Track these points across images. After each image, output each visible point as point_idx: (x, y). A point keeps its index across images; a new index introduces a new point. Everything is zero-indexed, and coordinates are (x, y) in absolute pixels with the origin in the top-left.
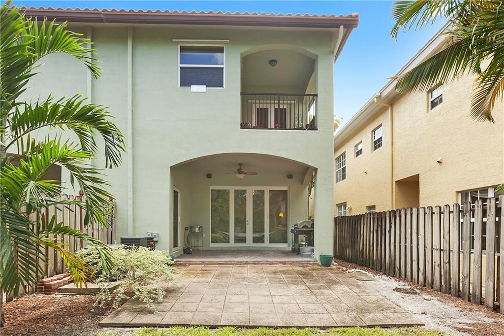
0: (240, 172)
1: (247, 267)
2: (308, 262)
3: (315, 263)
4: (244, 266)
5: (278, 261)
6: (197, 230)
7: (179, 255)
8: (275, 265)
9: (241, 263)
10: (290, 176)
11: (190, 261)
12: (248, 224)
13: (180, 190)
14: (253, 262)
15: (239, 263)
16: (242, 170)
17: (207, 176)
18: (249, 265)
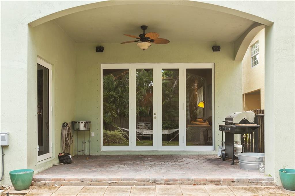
0: (143, 38)
1: (155, 190)
2: (257, 182)
3: (270, 183)
4: (149, 189)
5: (206, 180)
6: (82, 127)
7: (51, 165)
8: (202, 187)
9: (144, 182)
10: (216, 48)
11: (60, 180)
12: (155, 118)
13: (53, 65)
14: (166, 180)
15: (143, 183)
16: (146, 36)
17: (96, 49)
18: (158, 187)
